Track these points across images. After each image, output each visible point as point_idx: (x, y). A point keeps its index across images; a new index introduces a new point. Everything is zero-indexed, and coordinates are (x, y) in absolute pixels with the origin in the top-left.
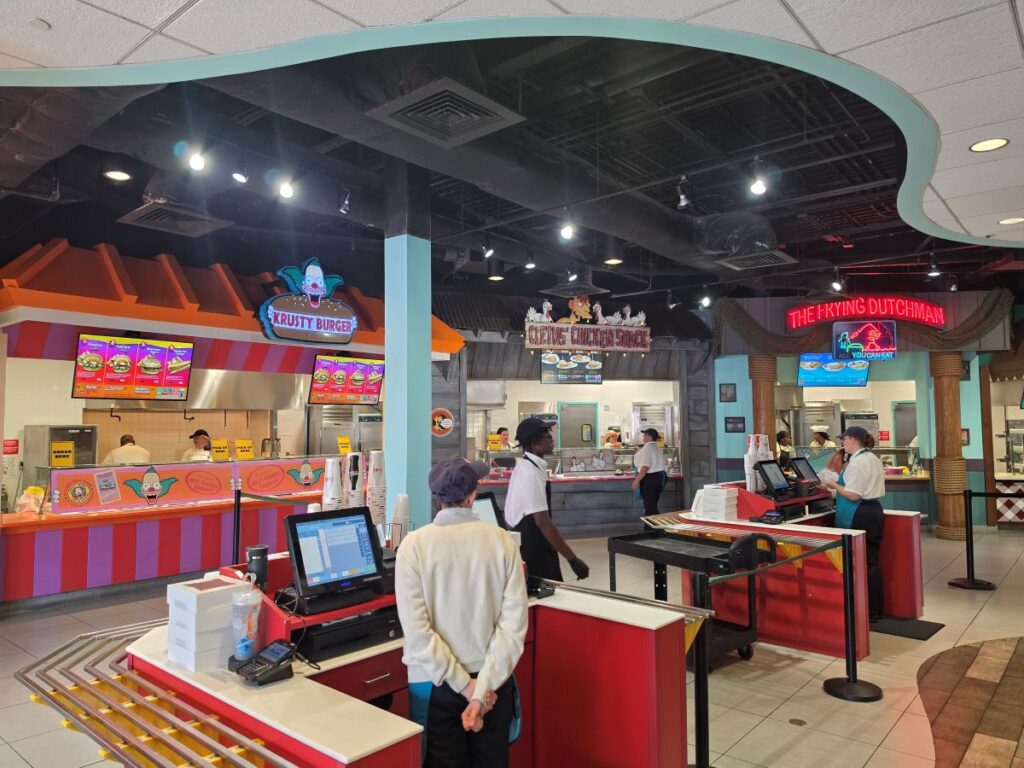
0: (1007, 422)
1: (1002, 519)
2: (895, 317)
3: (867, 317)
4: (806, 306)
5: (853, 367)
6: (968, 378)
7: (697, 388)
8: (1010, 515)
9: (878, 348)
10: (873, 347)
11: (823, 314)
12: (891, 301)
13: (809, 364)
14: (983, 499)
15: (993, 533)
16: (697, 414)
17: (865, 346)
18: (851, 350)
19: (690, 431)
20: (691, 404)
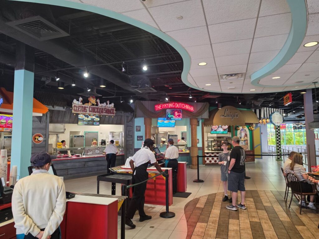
0: (208, 137)
1: (206, 163)
2: (182, 109)
3: (175, 108)
4: (160, 104)
5: (171, 122)
6: (199, 126)
7: (130, 127)
8: (208, 162)
9: (177, 117)
10: (176, 116)
11: (164, 107)
12: (181, 104)
13: (160, 121)
14: (202, 158)
15: (204, 167)
16: (129, 135)
17: (174, 116)
18: (171, 117)
19: (127, 140)
20: (127, 132)
